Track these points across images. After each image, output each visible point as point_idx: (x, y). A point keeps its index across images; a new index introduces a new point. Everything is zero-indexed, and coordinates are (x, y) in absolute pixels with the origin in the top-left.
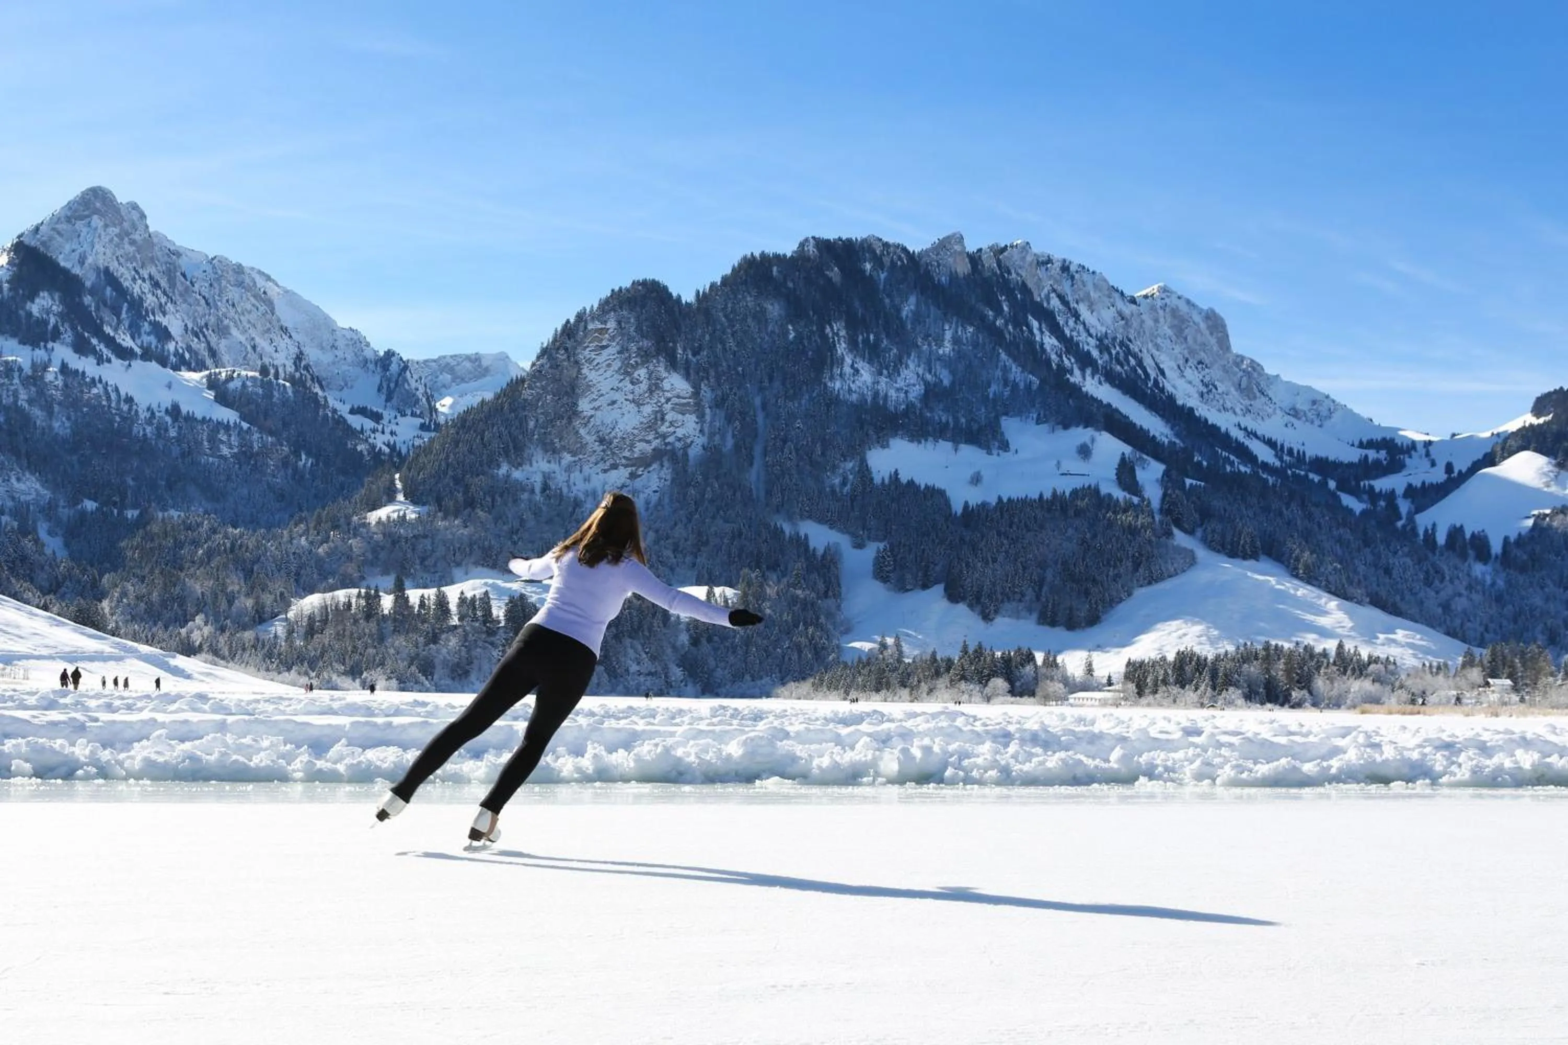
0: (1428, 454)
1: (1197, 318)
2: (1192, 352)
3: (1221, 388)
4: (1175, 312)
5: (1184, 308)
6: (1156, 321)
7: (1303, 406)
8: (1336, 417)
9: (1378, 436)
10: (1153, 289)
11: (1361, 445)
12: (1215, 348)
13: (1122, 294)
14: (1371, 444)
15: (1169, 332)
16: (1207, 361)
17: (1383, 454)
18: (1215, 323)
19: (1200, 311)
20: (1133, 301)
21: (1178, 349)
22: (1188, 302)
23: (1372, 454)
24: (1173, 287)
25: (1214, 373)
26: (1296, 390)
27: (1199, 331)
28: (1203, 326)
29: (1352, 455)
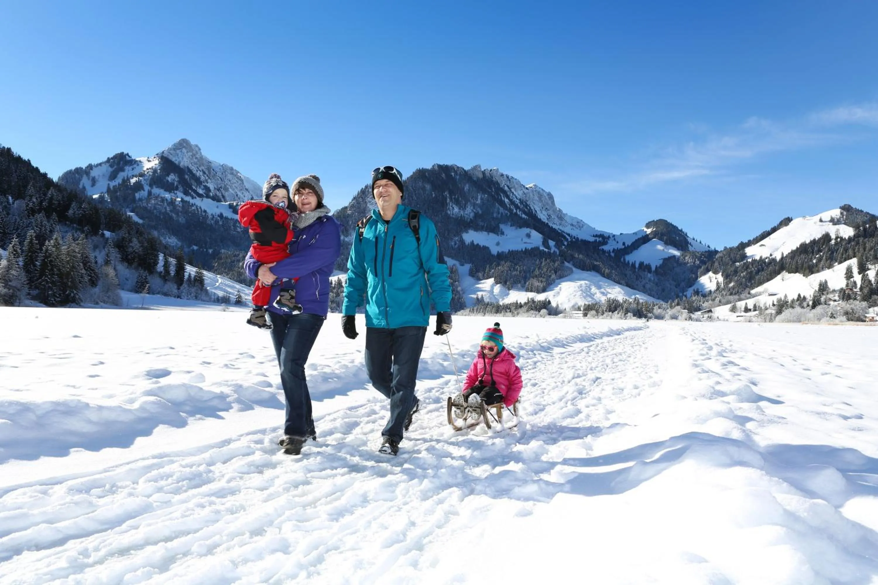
0: (615, 239)
1: (545, 195)
2: (544, 205)
3: (553, 217)
4: (539, 193)
5: (541, 191)
6: (534, 195)
7: (575, 224)
8: (584, 227)
9: (599, 234)
10: (531, 185)
11: (594, 236)
12: (551, 204)
13: (524, 186)
14: (596, 236)
15: (537, 199)
16: (548, 208)
17: (601, 239)
18: (551, 197)
19: (546, 192)
20: (527, 188)
21: (540, 204)
22: (542, 189)
23: (598, 239)
24: (537, 185)
25: (550, 212)
26: (572, 218)
27: (546, 199)
28: (547, 197)
29: (592, 239)
